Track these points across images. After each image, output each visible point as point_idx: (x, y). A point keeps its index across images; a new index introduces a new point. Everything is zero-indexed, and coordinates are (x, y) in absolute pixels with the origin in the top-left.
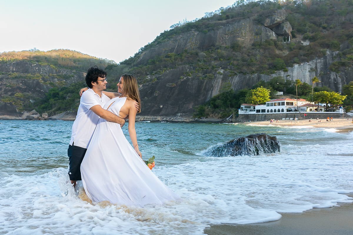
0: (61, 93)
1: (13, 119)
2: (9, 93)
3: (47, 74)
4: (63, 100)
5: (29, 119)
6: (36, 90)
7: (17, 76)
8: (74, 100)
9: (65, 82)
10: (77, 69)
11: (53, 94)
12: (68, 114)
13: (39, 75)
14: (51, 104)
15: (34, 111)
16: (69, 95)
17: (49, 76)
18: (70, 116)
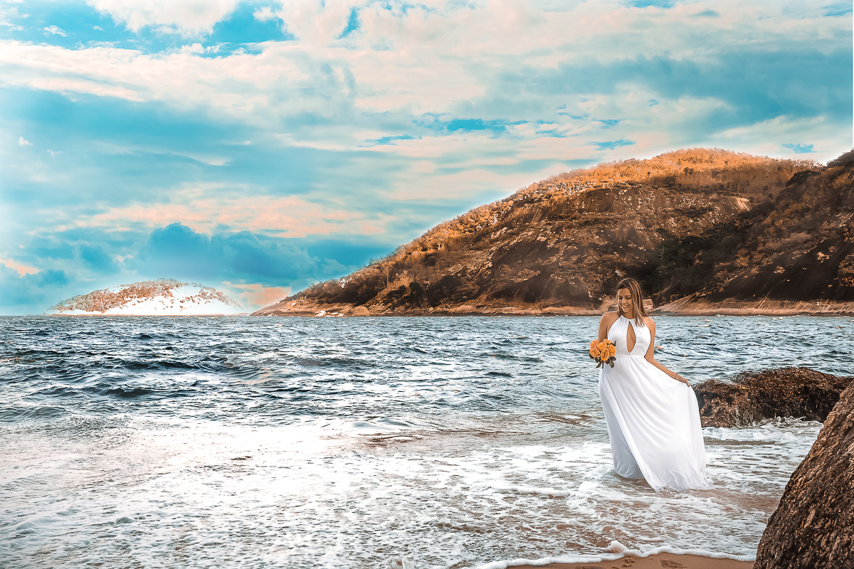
0: (681, 251)
1: (581, 313)
2: (574, 259)
3: (651, 209)
4: (687, 267)
6: (628, 247)
7: (589, 219)
8: (711, 264)
9: (693, 225)
10: (720, 191)
11: (664, 255)
12: (696, 301)
13: (633, 213)
14: (661, 278)
16: (699, 254)
17: (655, 213)
18: (702, 305)
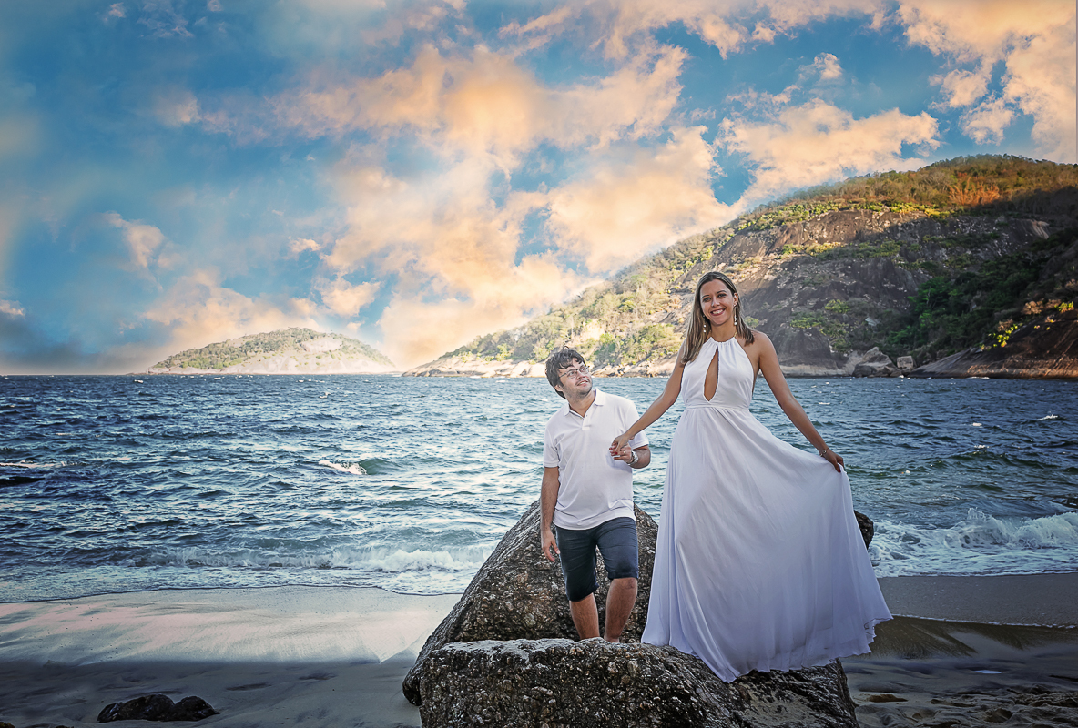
0: (953, 293)
1: (820, 374)
2: (812, 303)
3: (915, 237)
4: (959, 315)
5: (861, 373)
6: (883, 287)
7: (833, 251)
8: (992, 311)
9: (971, 258)
10: (1010, 213)
11: (930, 298)
12: (970, 358)
13: (891, 243)
14: (925, 328)
15: (875, 350)
16: (977, 297)
17: (921, 242)
18: (976, 364)
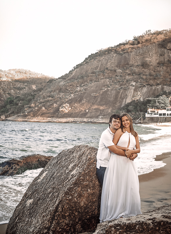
0: (15, 101)
3: (6, 86)
4: (16, 106)
8: (24, 105)
9: (19, 93)
10: (28, 83)
11: (9, 101)
12: (19, 117)
14: (8, 109)
16: (20, 102)
17: (7, 88)
18: (20, 118)
